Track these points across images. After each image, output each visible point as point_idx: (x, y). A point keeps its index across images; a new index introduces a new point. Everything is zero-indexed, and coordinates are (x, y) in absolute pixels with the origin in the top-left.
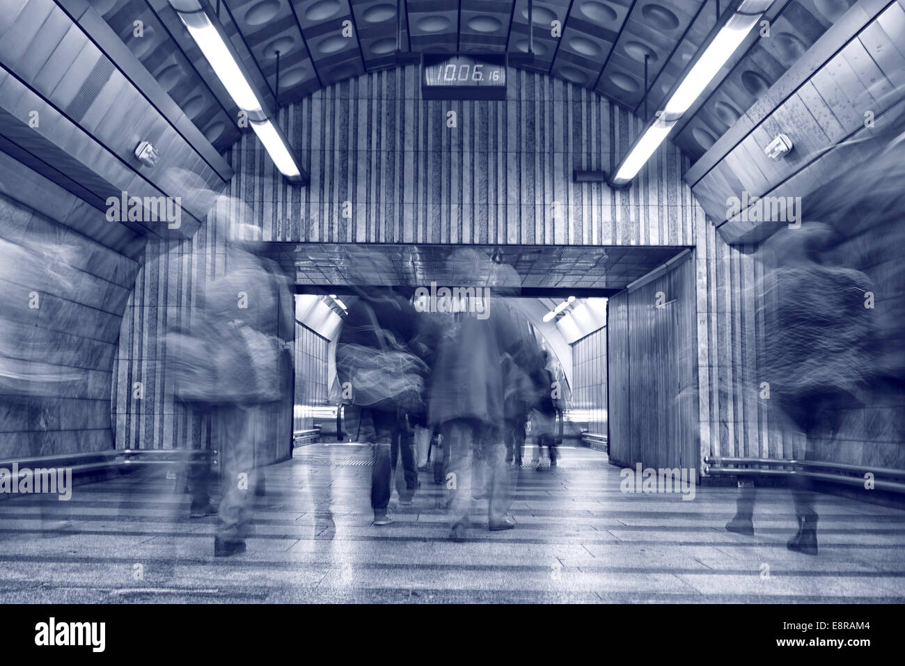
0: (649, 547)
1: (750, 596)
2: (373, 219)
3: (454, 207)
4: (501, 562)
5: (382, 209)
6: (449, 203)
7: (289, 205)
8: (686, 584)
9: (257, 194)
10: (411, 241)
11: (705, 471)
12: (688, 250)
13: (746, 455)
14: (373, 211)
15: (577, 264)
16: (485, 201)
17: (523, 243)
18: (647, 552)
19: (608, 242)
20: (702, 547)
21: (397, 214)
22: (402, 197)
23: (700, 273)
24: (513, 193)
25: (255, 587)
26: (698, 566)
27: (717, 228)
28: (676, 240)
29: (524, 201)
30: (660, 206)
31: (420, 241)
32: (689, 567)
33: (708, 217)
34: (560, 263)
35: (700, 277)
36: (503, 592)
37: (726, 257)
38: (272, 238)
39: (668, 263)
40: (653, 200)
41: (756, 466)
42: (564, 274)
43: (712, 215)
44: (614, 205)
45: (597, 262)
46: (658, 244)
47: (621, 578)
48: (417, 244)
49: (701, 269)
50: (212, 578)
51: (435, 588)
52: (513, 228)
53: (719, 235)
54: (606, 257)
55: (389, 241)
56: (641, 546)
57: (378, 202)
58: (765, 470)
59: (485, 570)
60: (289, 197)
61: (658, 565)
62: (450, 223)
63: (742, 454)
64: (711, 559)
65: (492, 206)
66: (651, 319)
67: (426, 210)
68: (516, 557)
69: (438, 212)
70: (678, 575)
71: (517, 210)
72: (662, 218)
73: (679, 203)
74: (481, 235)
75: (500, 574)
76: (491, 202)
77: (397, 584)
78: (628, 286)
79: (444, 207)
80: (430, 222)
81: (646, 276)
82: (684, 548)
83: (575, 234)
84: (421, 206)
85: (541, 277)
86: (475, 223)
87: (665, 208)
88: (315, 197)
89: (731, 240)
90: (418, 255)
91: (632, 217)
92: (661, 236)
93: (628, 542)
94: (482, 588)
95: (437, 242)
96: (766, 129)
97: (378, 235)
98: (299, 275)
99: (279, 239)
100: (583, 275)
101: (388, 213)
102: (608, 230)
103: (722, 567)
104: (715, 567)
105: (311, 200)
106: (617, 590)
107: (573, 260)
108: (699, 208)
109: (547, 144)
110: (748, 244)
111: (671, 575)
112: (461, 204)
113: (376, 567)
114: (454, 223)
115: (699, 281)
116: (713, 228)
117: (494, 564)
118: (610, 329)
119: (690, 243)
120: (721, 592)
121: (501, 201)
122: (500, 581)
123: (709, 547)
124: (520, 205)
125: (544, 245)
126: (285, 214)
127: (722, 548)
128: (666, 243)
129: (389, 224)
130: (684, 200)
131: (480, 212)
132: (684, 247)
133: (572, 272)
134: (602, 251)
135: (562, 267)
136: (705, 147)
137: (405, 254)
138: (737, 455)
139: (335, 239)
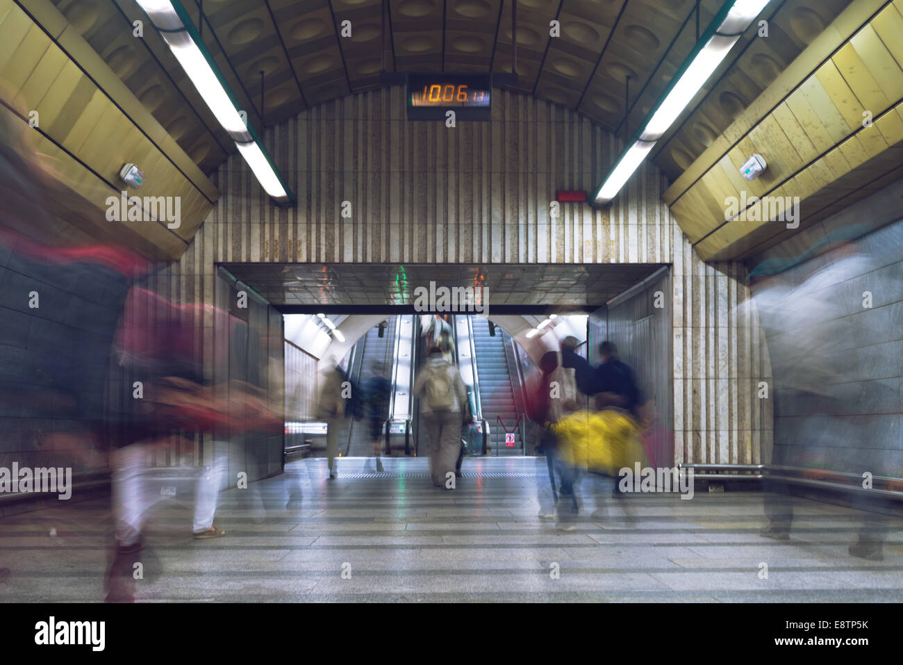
0: (625, 549)
1: (718, 591)
2: (360, 240)
3: (440, 227)
4: (486, 566)
5: (369, 230)
6: (435, 223)
7: (277, 226)
8: (659, 582)
9: (244, 215)
10: (398, 261)
12: (665, 268)
13: (717, 462)
14: (360, 231)
15: (559, 282)
16: (469, 221)
17: (506, 262)
18: (623, 554)
19: (588, 260)
20: (674, 548)
21: (383, 234)
22: (388, 217)
23: (676, 289)
24: (497, 214)
25: (250, 595)
26: (671, 565)
27: (693, 246)
28: (655, 258)
29: (508, 221)
30: (639, 225)
31: (406, 261)
32: (662, 567)
33: (685, 236)
34: (542, 281)
35: (676, 294)
36: (489, 593)
37: (702, 273)
38: (261, 259)
39: (647, 280)
40: (633, 218)
41: (727, 472)
42: (547, 292)
43: (689, 232)
44: (595, 224)
45: (579, 280)
46: (636, 262)
47: (599, 578)
48: (403, 263)
49: (678, 285)
50: (207, 588)
51: (423, 592)
52: (497, 248)
53: (695, 253)
54: (587, 275)
55: (375, 261)
56: (618, 549)
57: (365, 223)
58: (735, 476)
59: (471, 574)
60: (276, 218)
61: (633, 565)
62: (435, 243)
63: (713, 461)
64: (683, 559)
65: (476, 226)
66: (629, 334)
67: (411, 231)
68: (500, 561)
69: (424, 232)
70: (653, 574)
71: (500, 230)
72: (641, 236)
73: (658, 221)
74: (466, 255)
75: (484, 577)
76: (476, 222)
77: (386, 590)
78: (608, 303)
79: (430, 227)
80: (416, 242)
81: (626, 292)
82: (658, 549)
83: (558, 252)
84: (407, 227)
85: (524, 294)
86: (461, 242)
87: (644, 227)
88: (302, 219)
89: (706, 257)
90: (404, 275)
91: (613, 236)
92: (640, 254)
93: (606, 545)
94: (467, 591)
95: (423, 261)
96: (741, 149)
97: (365, 255)
98: (288, 295)
99: (267, 260)
100: (564, 292)
101: (374, 233)
102: (588, 249)
103: (692, 566)
104: (687, 566)
105: (299, 221)
106: (594, 589)
107: (555, 278)
108: (676, 227)
109: (531, 165)
110: (723, 261)
111: (645, 574)
112: (446, 224)
113: (366, 574)
114: (440, 243)
115: (675, 297)
116: (689, 247)
117: (480, 568)
118: (590, 344)
119: (667, 261)
120: (691, 589)
121: (485, 221)
122: (484, 584)
123: (681, 548)
124: (504, 225)
125: (527, 263)
126: (272, 236)
127: (693, 548)
128: (644, 261)
129: (376, 245)
130: (662, 219)
131: (465, 231)
132: (661, 265)
133: (554, 290)
134: (583, 269)
135: (544, 285)
136: (684, 167)
137: (391, 274)
138: (708, 461)
139: (323, 259)
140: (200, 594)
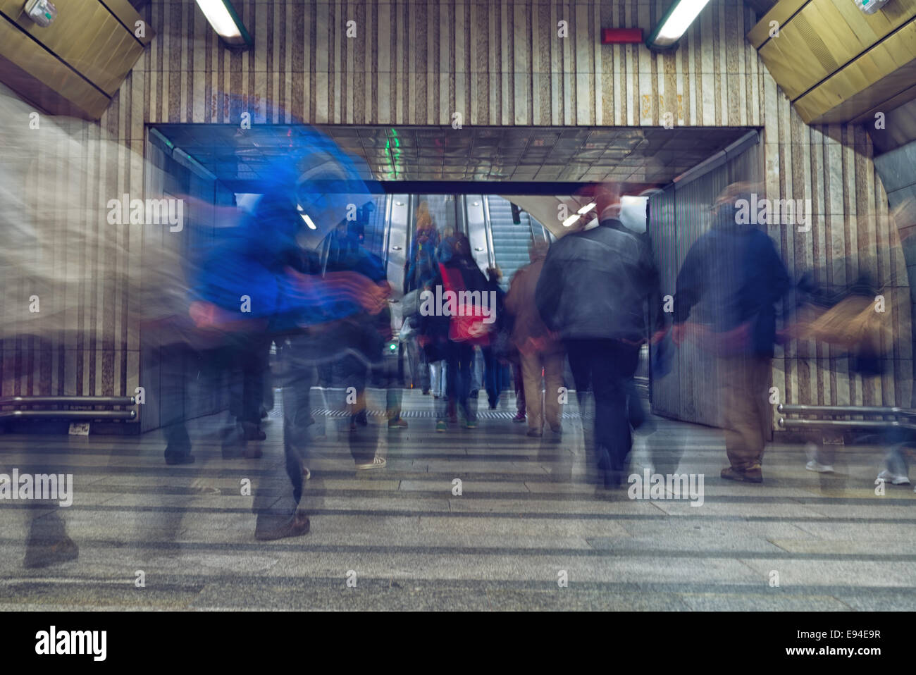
0: (706, 523)
1: (840, 587)
2: (338, 94)
3: (444, 77)
4: (510, 544)
5: (350, 81)
6: (438, 71)
7: (228, 75)
8: (755, 571)
9: (185, 61)
10: (388, 122)
11: (779, 423)
12: (754, 132)
13: (833, 403)
14: (338, 82)
15: (607, 152)
16: (484, 69)
17: (535, 123)
18: (702, 530)
19: (647, 122)
20: (776, 524)
21: (369, 87)
22: (375, 64)
23: (770, 162)
24: (521, 59)
25: (186, 576)
26: (771, 548)
27: (792, 103)
28: (739, 119)
29: (536, 68)
30: (716, 74)
31: (399, 121)
32: (758, 550)
33: (780, 89)
34: (584, 150)
35: (770, 168)
36: (514, 582)
37: (805, 139)
38: (206, 119)
39: (728, 149)
40: (707, 66)
41: (847, 417)
42: (591, 164)
43: (787, 86)
44: (655, 73)
45: (634, 149)
46: (713, 124)
47: (669, 564)
48: (395, 125)
49: (772, 156)
50: (129, 564)
51: (423, 577)
52: (522, 104)
53: (794, 112)
54: (645, 141)
55: (358, 121)
56: (696, 523)
57: (344, 71)
58: (859, 422)
59: (489, 553)
60: (227, 65)
61: (717, 547)
62: (439, 98)
63: (827, 401)
64: (787, 539)
65: (494, 75)
66: (706, 223)
67: (406, 82)
68: (530, 537)
69: (423, 83)
70: (744, 560)
71: (526, 80)
72: (719, 89)
73: (742, 69)
74: (479, 114)
75: (507, 559)
76: (493, 70)
77: (372, 573)
78: (675, 180)
79: (431, 76)
80: (412, 97)
81: (702, 164)
82: (751, 524)
83: (605, 111)
84: (400, 76)
85: (559, 168)
86: (472, 97)
87: (723, 77)
88: (260, 66)
89: (811, 119)
90: (397, 141)
91: (680, 89)
92: (718, 114)
93: (678, 517)
94: (484, 577)
95: (422, 122)
97: (344, 113)
98: (241, 167)
99: (214, 120)
100: (615, 165)
101: (357, 85)
102: (647, 105)
103: (801, 550)
104: (793, 550)
105: (256, 69)
106: (663, 580)
107: (602, 146)
108: (768, 76)
110: (834, 124)
111: (734, 561)
112: (453, 73)
113: (344, 551)
114: (444, 98)
115: (769, 173)
116: (787, 103)
117: (500, 545)
119: (756, 123)
120: (801, 582)
121: (505, 68)
122: (508, 569)
123: (784, 523)
124: (532, 73)
125: (564, 126)
126: (221, 88)
127: (802, 525)
128: (724, 123)
129: (359, 100)
130: (748, 66)
131: (479, 83)
132: (748, 128)
133: (601, 162)
134: (640, 133)
135: (587, 154)
137: (380, 140)
138: (821, 402)
139: (288, 120)
140: (119, 572)
